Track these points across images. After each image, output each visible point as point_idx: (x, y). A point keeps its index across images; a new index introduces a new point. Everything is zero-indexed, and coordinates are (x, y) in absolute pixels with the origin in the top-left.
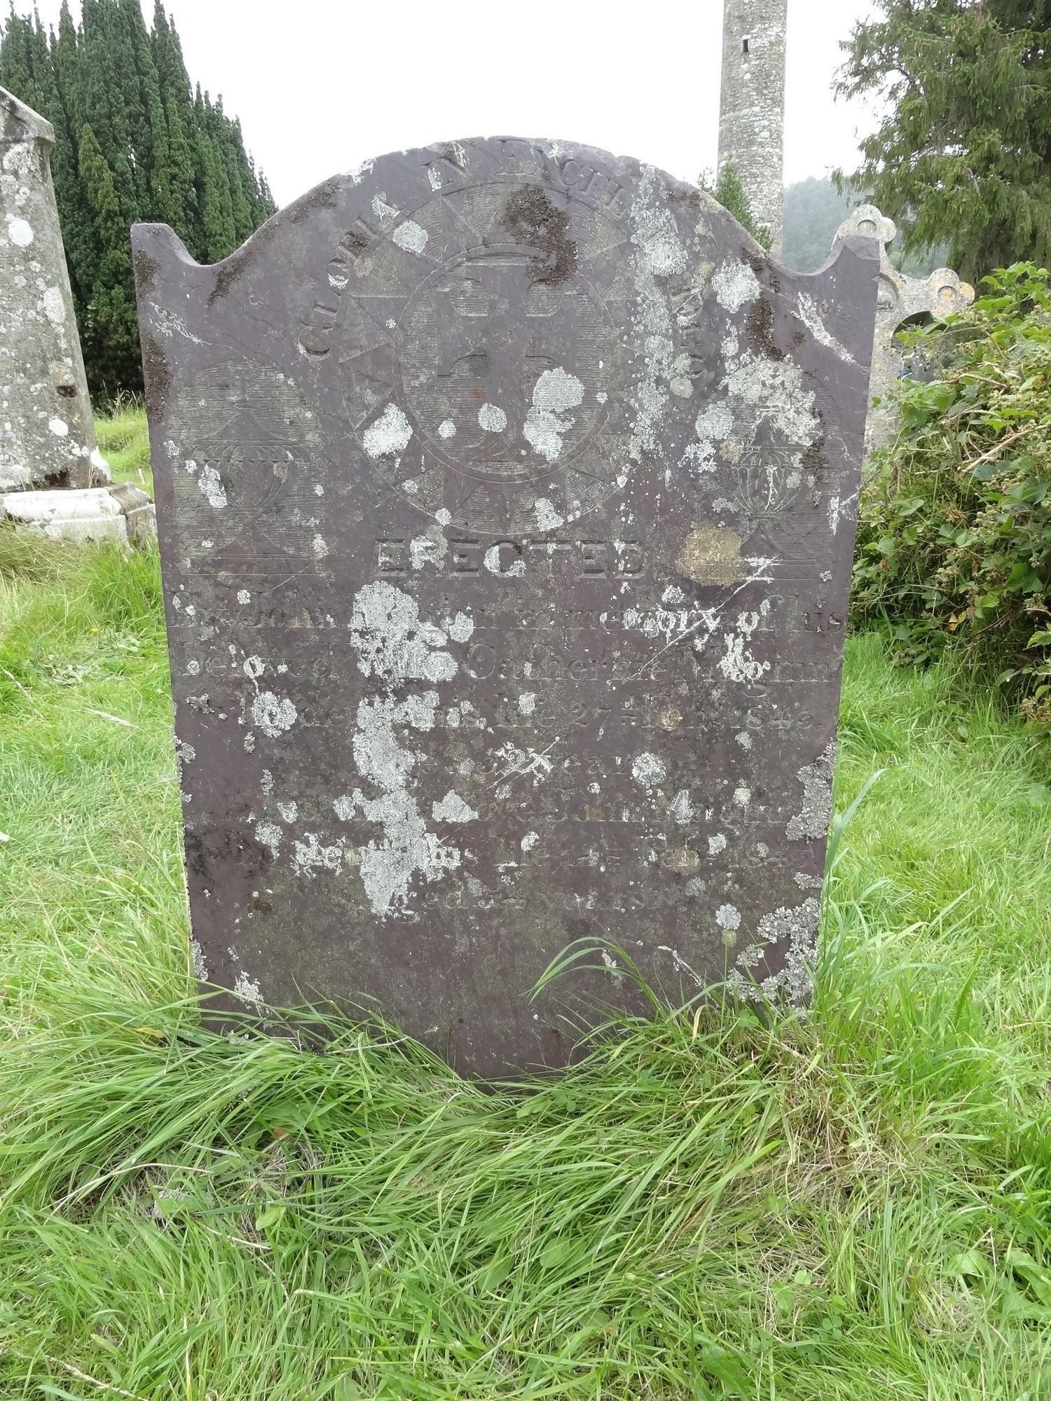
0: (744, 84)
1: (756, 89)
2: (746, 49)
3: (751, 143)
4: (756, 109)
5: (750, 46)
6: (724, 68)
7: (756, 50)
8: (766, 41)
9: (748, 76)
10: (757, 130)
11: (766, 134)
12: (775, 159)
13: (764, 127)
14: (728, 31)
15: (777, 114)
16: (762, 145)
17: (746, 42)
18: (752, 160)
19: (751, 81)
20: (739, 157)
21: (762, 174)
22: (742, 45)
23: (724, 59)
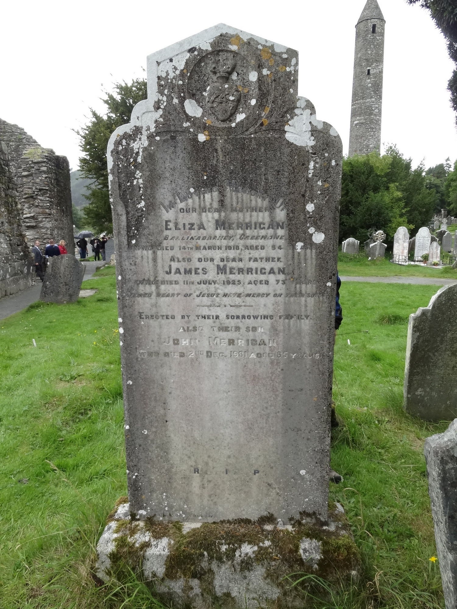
0: (368, 88)
1: (373, 91)
2: (369, 73)
3: (371, 114)
4: (373, 99)
5: (371, 72)
7: (374, 74)
8: (378, 71)
9: (370, 85)
10: (374, 109)
12: (379, 121)
13: (376, 108)
16: (375, 115)
17: (369, 71)
18: (371, 121)
19: (371, 87)
20: (365, 119)
21: (376, 129)
22: (367, 72)
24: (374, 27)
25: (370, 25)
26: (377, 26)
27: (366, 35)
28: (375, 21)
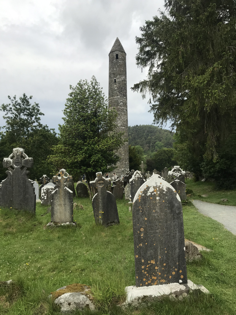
0: (115, 90)
4: (119, 97)
6: (109, 86)
7: (118, 82)
9: (116, 88)
10: (119, 102)
11: (122, 103)
12: (125, 110)
14: (110, 77)
15: (125, 99)
16: (121, 106)
17: (115, 80)
18: (118, 110)
20: (114, 109)
21: (121, 114)
22: (114, 80)
23: (109, 84)
24: (117, 55)
25: (115, 55)
26: (119, 55)
27: (113, 60)
28: (117, 52)
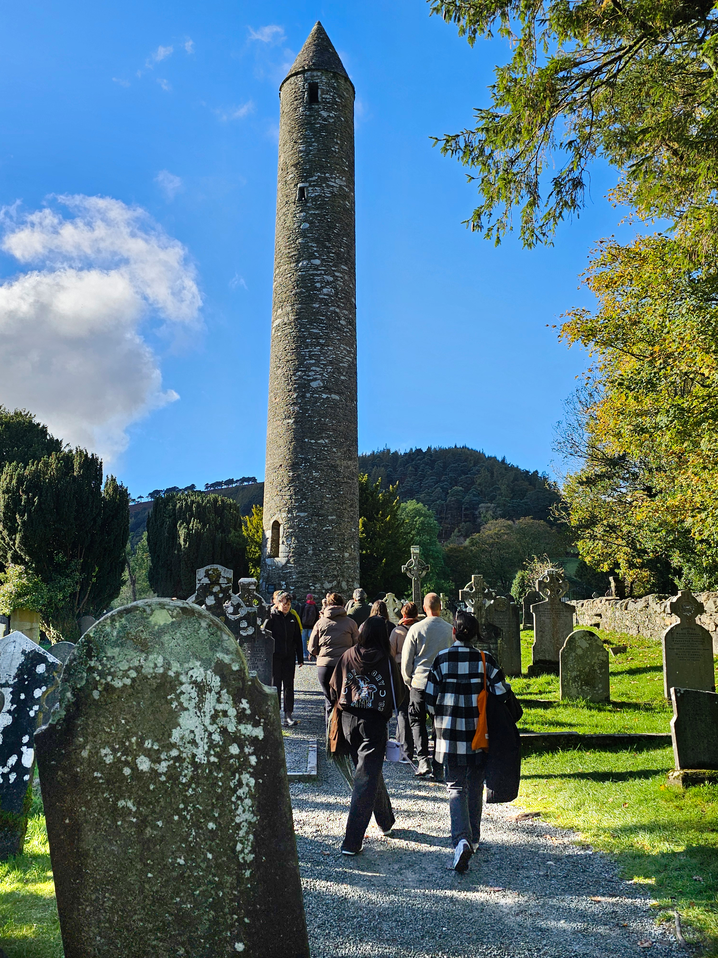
1: (316, 241)
2: (303, 197)
3: (312, 299)
4: (317, 262)
5: (310, 194)
7: (315, 199)
8: (327, 191)
9: (306, 226)
10: (318, 285)
11: (329, 291)
12: (344, 322)
13: (328, 283)
15: (345, 272)
16: (324, 302)
17: (302, 190)
18: (313, 319)
19: (309, 230)
22: (298, 193)
24: (314, 89)
25: (303, 86)
26: (322, 88)
27: (295, 110)
28: (312, 76)
